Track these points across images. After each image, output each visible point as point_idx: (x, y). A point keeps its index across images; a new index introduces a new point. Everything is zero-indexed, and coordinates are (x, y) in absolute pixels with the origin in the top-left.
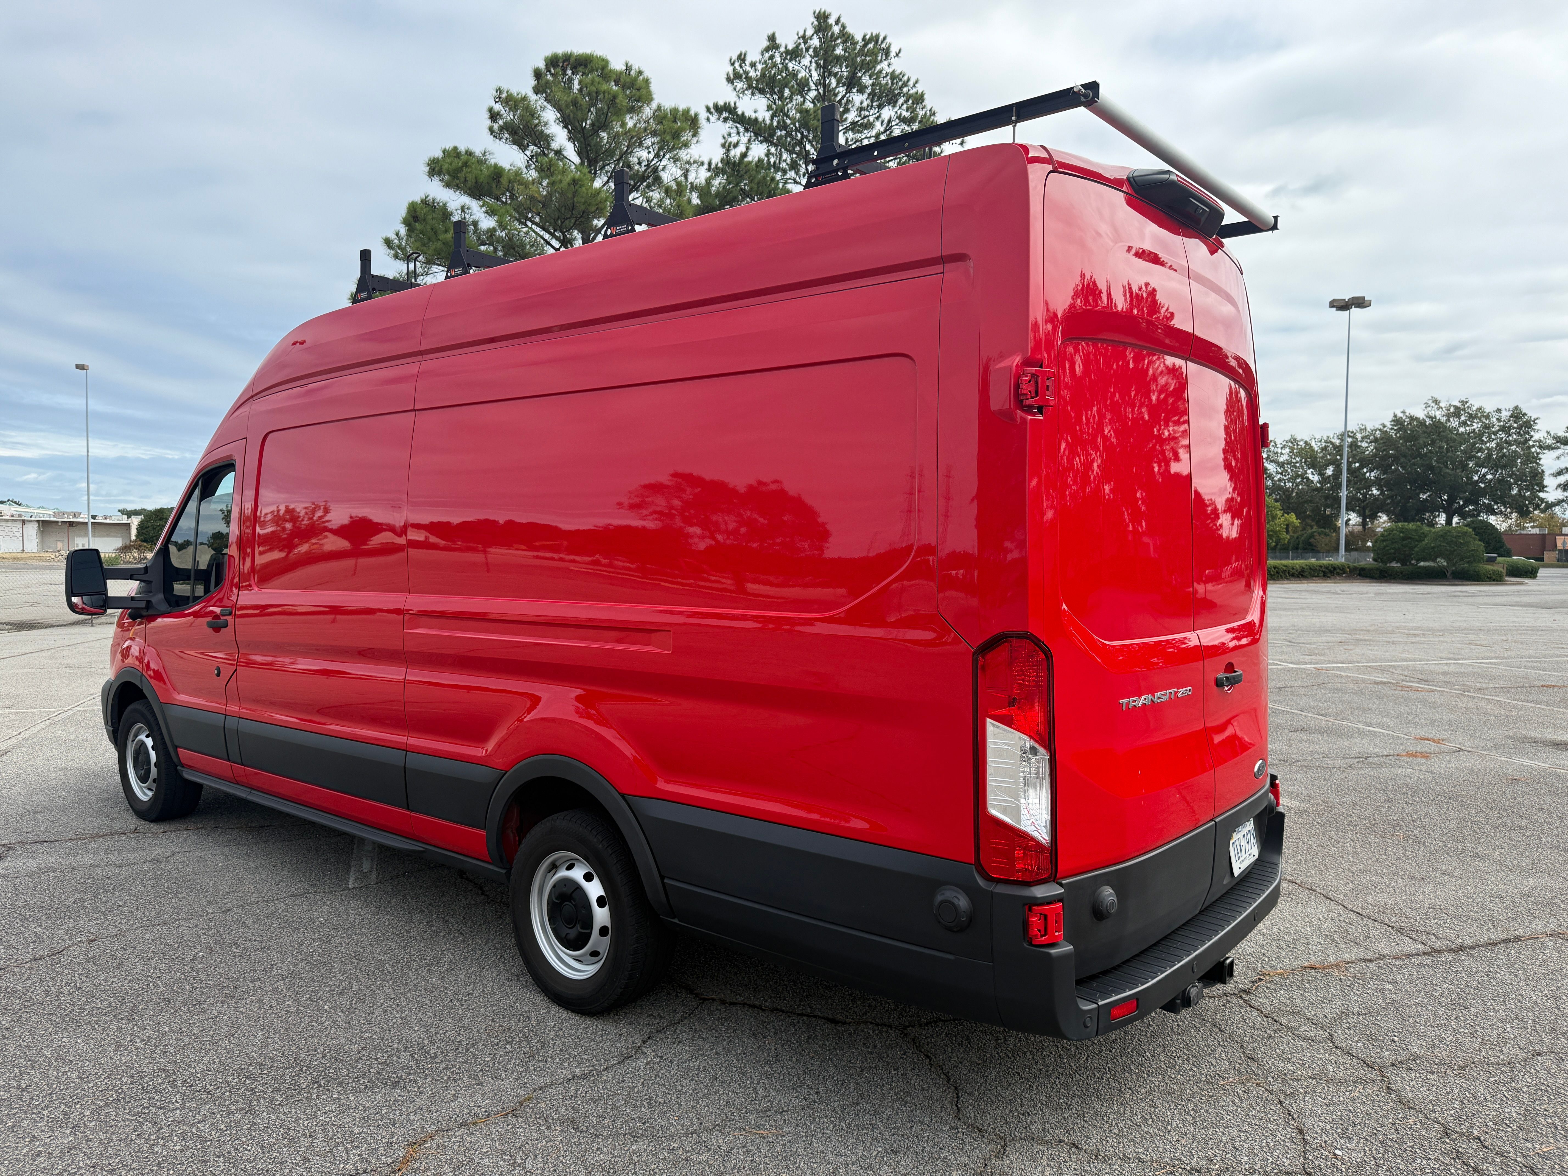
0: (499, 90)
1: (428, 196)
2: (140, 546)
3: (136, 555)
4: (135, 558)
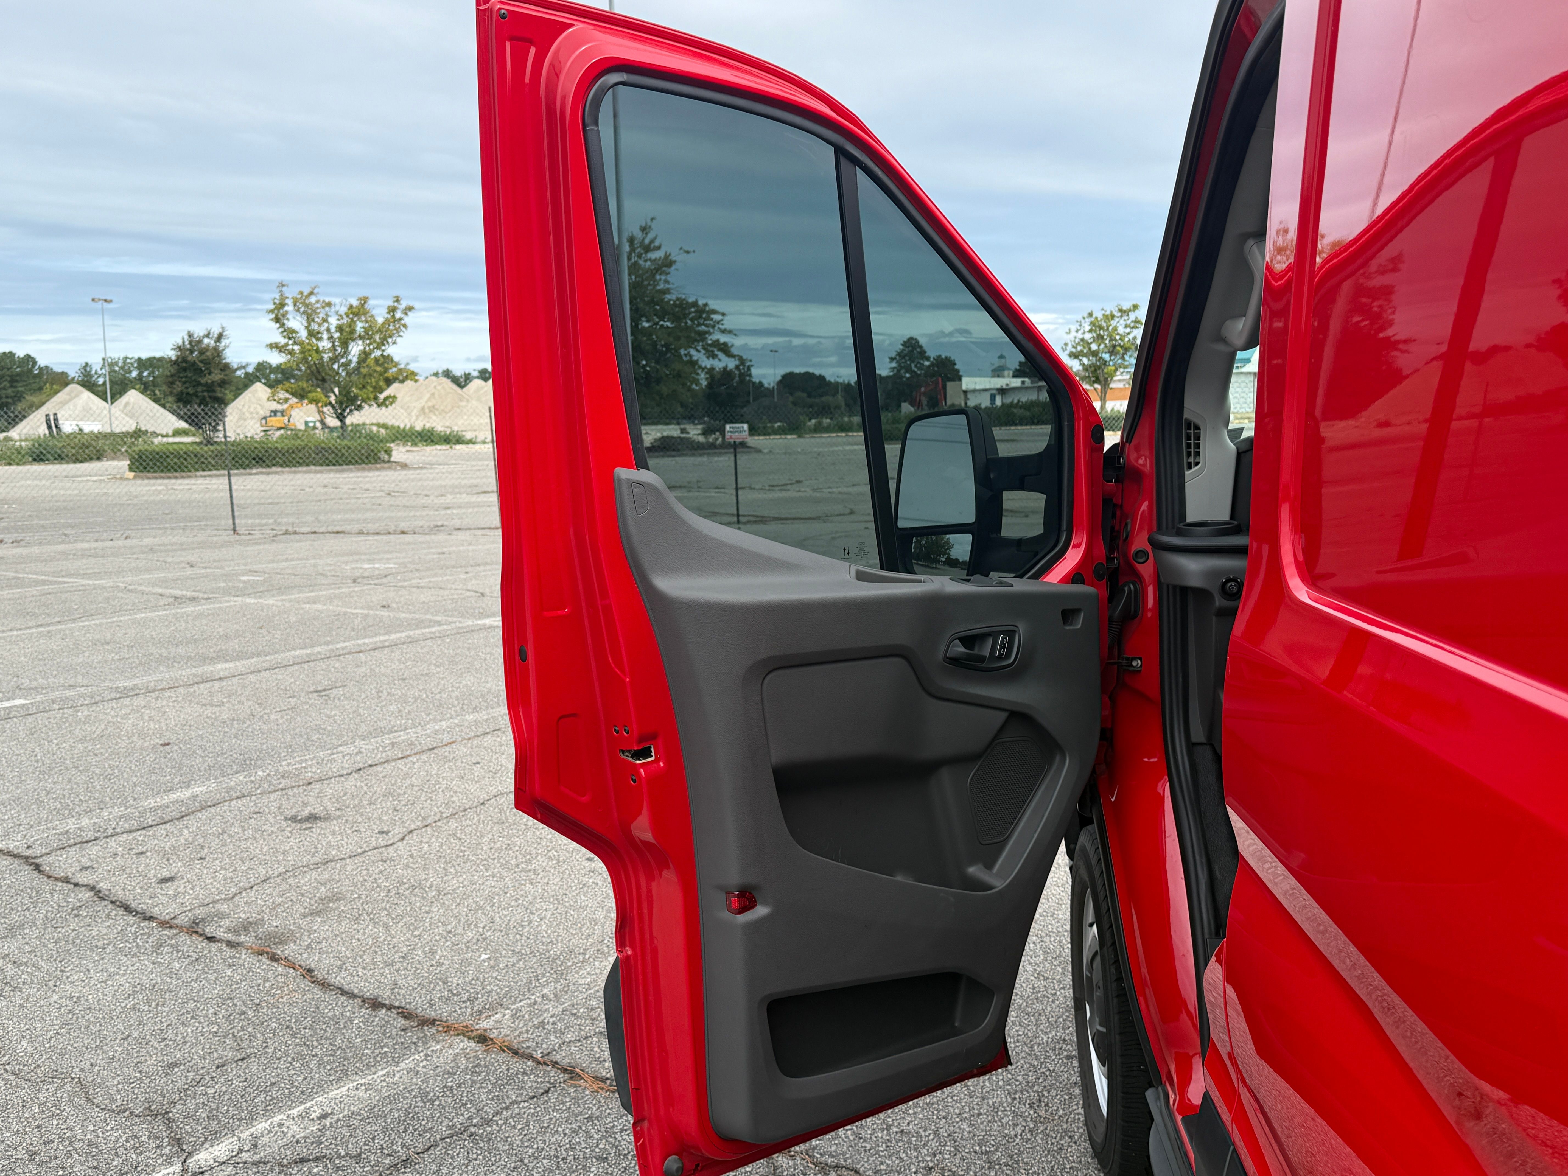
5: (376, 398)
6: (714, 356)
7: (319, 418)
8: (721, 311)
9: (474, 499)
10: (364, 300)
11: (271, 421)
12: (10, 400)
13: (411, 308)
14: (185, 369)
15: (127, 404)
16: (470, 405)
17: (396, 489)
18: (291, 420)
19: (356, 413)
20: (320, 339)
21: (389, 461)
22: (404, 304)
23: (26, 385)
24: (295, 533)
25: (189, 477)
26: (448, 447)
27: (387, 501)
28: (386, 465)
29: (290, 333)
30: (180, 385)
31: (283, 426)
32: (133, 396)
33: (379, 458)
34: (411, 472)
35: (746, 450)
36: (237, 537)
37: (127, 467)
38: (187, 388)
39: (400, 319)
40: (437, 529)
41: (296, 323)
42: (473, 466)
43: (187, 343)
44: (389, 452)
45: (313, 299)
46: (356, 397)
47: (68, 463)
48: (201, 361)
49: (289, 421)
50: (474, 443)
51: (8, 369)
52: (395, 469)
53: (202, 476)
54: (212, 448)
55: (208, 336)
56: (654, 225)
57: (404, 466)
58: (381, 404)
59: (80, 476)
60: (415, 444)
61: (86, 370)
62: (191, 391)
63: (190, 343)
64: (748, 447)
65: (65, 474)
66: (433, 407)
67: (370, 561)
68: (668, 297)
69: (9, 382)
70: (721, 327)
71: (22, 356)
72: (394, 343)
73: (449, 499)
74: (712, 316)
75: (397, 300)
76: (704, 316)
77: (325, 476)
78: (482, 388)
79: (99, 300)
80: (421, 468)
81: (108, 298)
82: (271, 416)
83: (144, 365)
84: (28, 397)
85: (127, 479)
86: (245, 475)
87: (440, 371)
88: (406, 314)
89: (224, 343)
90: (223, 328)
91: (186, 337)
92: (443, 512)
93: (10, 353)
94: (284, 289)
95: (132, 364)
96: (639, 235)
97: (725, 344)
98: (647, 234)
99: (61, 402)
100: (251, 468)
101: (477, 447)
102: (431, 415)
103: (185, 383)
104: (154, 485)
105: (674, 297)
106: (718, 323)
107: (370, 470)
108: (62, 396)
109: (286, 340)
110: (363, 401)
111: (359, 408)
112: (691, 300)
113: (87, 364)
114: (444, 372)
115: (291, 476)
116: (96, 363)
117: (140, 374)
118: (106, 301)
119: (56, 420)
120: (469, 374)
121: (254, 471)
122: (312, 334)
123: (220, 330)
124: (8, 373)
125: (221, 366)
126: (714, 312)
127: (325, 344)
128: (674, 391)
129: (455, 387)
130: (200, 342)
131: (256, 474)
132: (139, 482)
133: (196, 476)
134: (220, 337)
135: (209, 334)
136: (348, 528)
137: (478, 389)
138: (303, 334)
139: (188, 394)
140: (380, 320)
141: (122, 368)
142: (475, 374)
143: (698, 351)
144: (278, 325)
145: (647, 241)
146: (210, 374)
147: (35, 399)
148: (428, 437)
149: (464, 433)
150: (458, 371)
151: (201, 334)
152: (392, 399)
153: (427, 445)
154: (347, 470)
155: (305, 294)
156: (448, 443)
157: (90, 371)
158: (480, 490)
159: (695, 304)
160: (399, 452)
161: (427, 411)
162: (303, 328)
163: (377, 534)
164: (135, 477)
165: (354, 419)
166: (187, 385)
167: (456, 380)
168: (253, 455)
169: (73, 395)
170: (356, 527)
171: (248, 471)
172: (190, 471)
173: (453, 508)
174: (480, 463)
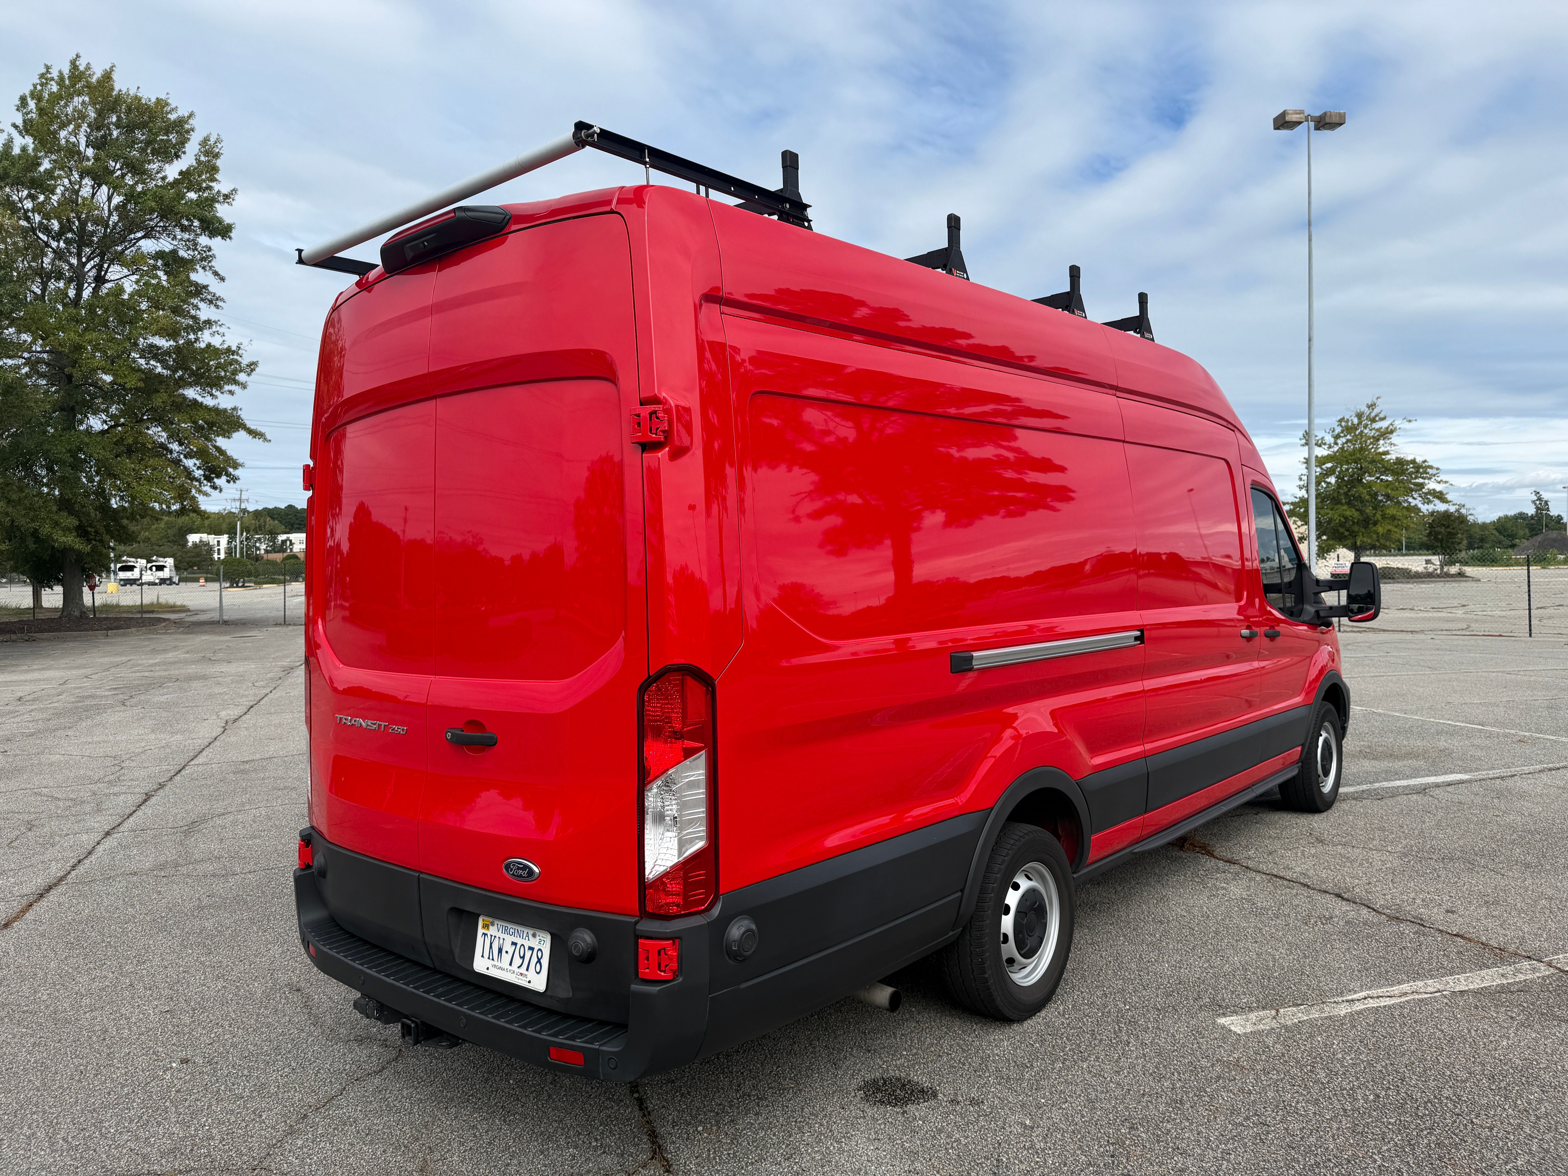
6: (1429, 502)
8: (1436, 466)
35: (1465, 579)
56: (1378, 402)
64: (1467, 577)
68: (1388, 457)
70: (1437, 478)
74: (1428, 470)
76: (1421, 470)
96: (1367, 411)
97: (1441, 493)
98: (1373, 409)
105: (1394, 457)
106: (1434, 476)
112: (1409, 458)
126: (1431, 467)
128: (1389, 531)
143: (1414, 499)
145: (1373, 415)
159: (1413, 461)
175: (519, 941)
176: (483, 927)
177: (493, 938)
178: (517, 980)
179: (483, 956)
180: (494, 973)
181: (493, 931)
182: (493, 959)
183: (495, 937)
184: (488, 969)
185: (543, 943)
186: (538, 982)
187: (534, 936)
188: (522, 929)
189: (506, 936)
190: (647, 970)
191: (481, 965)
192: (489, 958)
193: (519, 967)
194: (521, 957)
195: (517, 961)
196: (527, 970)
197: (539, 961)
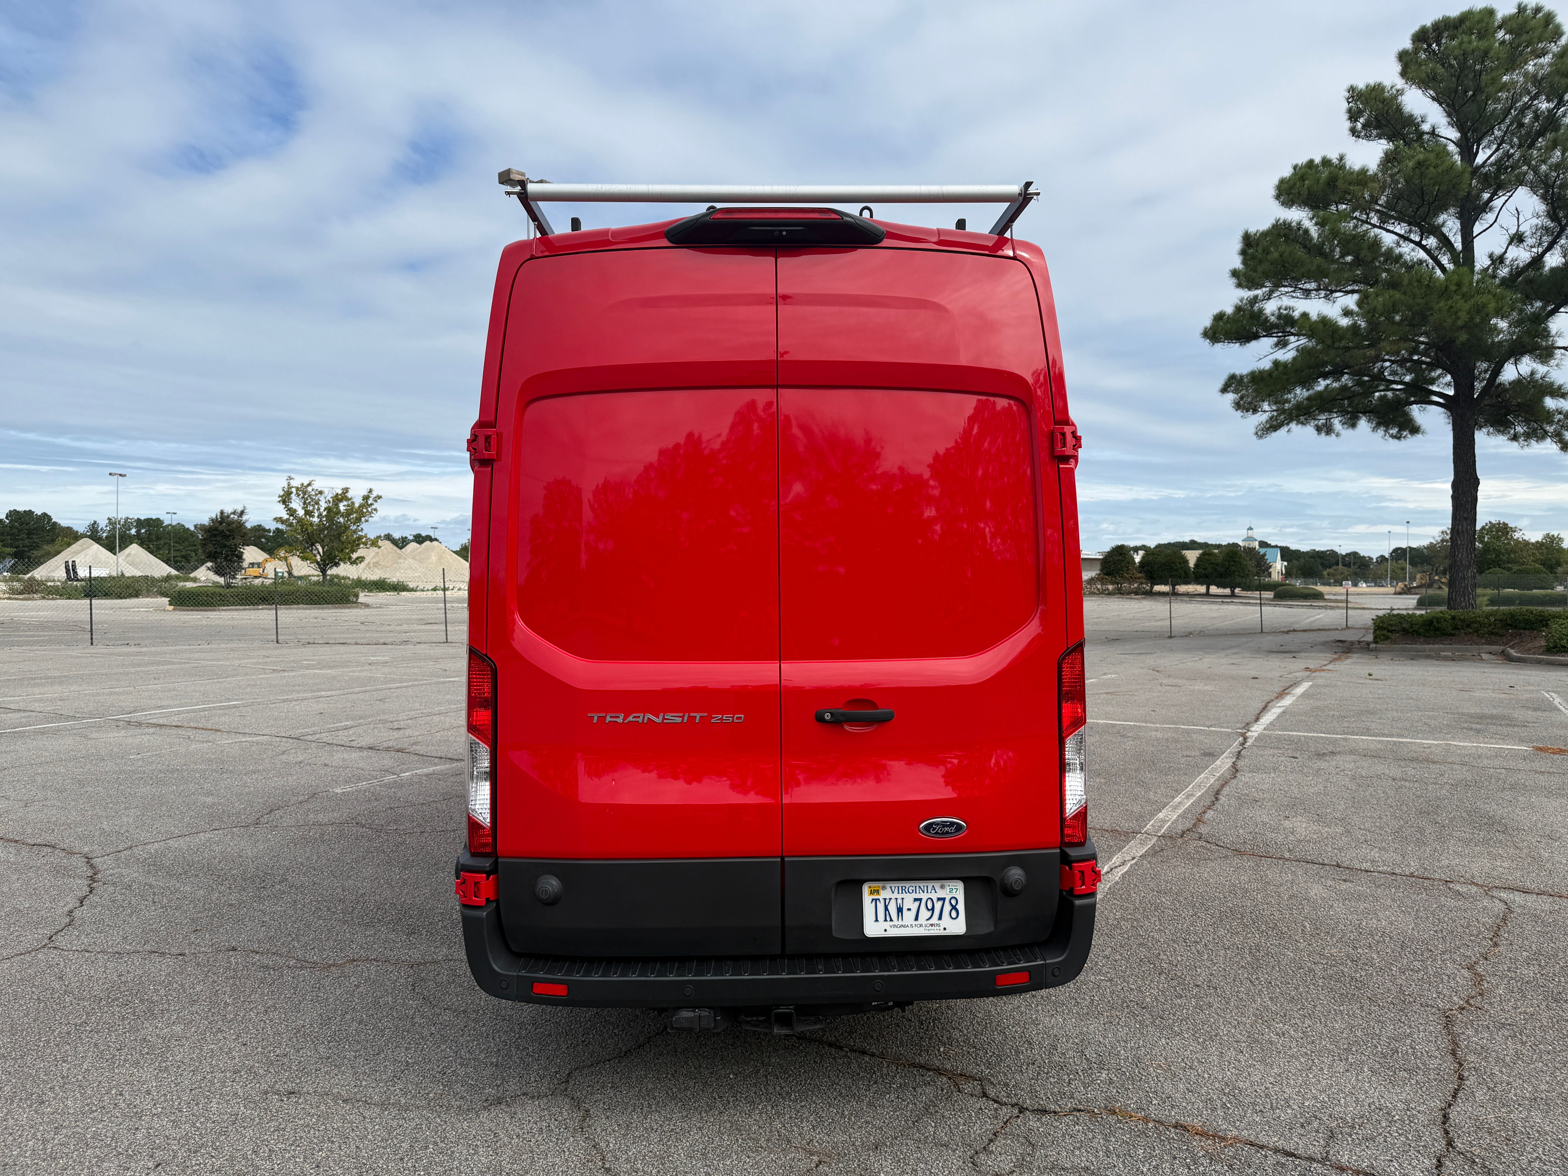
0: (1352, 89)
1: (1279, 220)
2: (1103, 579)
3: (1099, 587)
4: (1098, 590)
5: (350, 558)
7: (287, 570)
9: (423, 627)
10: (346, 490)
11: (249, 571)
12: (26, 549)
13: (380, 497)
14: (215, 536)
15: (129, 555)
16: (407, 562)
17: (366, 620)
18: (265, 571)
19: (335, 568)
20: (313, 516)
21: (355, 602)
22: (374, 494)
23: (41, 538)
24: (314, 643)
25: (215, 610)
26: (396, 593)
27: (362, 627)
28: (354, 605)
29: (292, 512)
30: (211, 546)
31: (259, 575)
32: (134, 549)
33: (349, 600)
34: (372, 610)
36: (280, 645)
37: (168, 603)
38: (216, 548)
39: (371, 504)
40: (406, 642)
41: (296, 504)
42: (417, 607)
43: (218, 517)
44: (357, 596)
45: (310, 489)
46: (335, 557)
47: (112, 599)
48: (228, 530)
49: (263, 571)
50: (416, 591)
51: (27, 524)
52: (361, 608)
53: (223, 610)
54: (232, 590)
55: (234, 513)
57: (367, 606)
58: (354, 563)
59: (133, 608)
60: (370, 591)
61: (93, 527)
62: (218, 550)
63: (221, 518)
65: (118, 606)
66: (377, 563)
67: (374, 656)
69: (27, 534)
71: (39, 514)
72: (367, 521)
73: (405, 627)
75: (370, 491)
77: (312, 611)
78: (418, 549)
79: (116, 474)
80: (380, 607)
81: (123, 473)
82: (249, 567)
83: (142, 524)
84: (45, 547)
85: (168, 610)
86: (254, 609)
87: (382, 535)
88: (376, 501)
89: (244, 518)
90: (244, 507)
91: (219, 514)
92: (403, 634)
93: (30, 511)
94: (291, 481)
95: (132, 523)
99: (74, 552)
100: (258, 605)
101: (418, 593)
102: (376, 569)
103: (214, 545)
104: (189, 615)
107: (345, 608)
108: (75, 547)
109: (288, 517)
110: (340, 560)
111: (337, 565)
113: (95, 522)
114: (386, 535)
115: (287, 611)
116: (103, 523)
117: (138, 532)
118: (120, 475)
119: (74, 566)
120: (406, 538)
121: (260, 607)
122: (308, 513)
123: (242, 509)
124: (27, 527)
125: (242, 534)
127: (316, 520)
129: (395, 548)
130: (228, 516)
131: (262, 609)
132: (177, 612)
133: (219, 610)
134: (242, 513)
135: (235, 512)
136: (349, 641)
137: (414, 550)
138: (301, 512)
139: (216, 552)
140: (357, 505)
141: (123, 526)
142: (411, 538)
144: (284, 506)
146: (233, 539)
147: (48, 548)
148: (381, 586)
149: (408, 583)
150: (397, 535)
151: (230, 512)
152: (361, 559)
153: (380, 592)
154: (327, 608)
155: (305, 485)
156: (396, 590)
157: (98, 527)
158: (425, 622)
160: (363, 597)
161: (371, 565)
162: (300, 508)
163: (368, 644)
164: (174, 609)
165: (332, 571)
166: (216, 546)
167: (394, 542)
168: (260, 597)
169: (84, 546)
170: (353, 641)
171: (256, 607)
172: (215, 606)
173: (411, 632)
174: (421, 605)
175: (924, 896)
176: (871, 893)
177: (887, 901)
178: (927, 932)
179: (877, 920)
180: (893, 932)
181: (885, 894)
182: (891, 920)
183: (890, 899)
184: (885, 930)
185: (956, 891)
186: (957, 926)
187: (942, 887)
188: (925, 885)
189: (904, 895)
190: (1083, 887)
191: (873, 928)
192: (886, 920)
193: (928, 920)
194: (928, 910)
195: (924, 914)
196: (940, 918)
197: (954, 908)
